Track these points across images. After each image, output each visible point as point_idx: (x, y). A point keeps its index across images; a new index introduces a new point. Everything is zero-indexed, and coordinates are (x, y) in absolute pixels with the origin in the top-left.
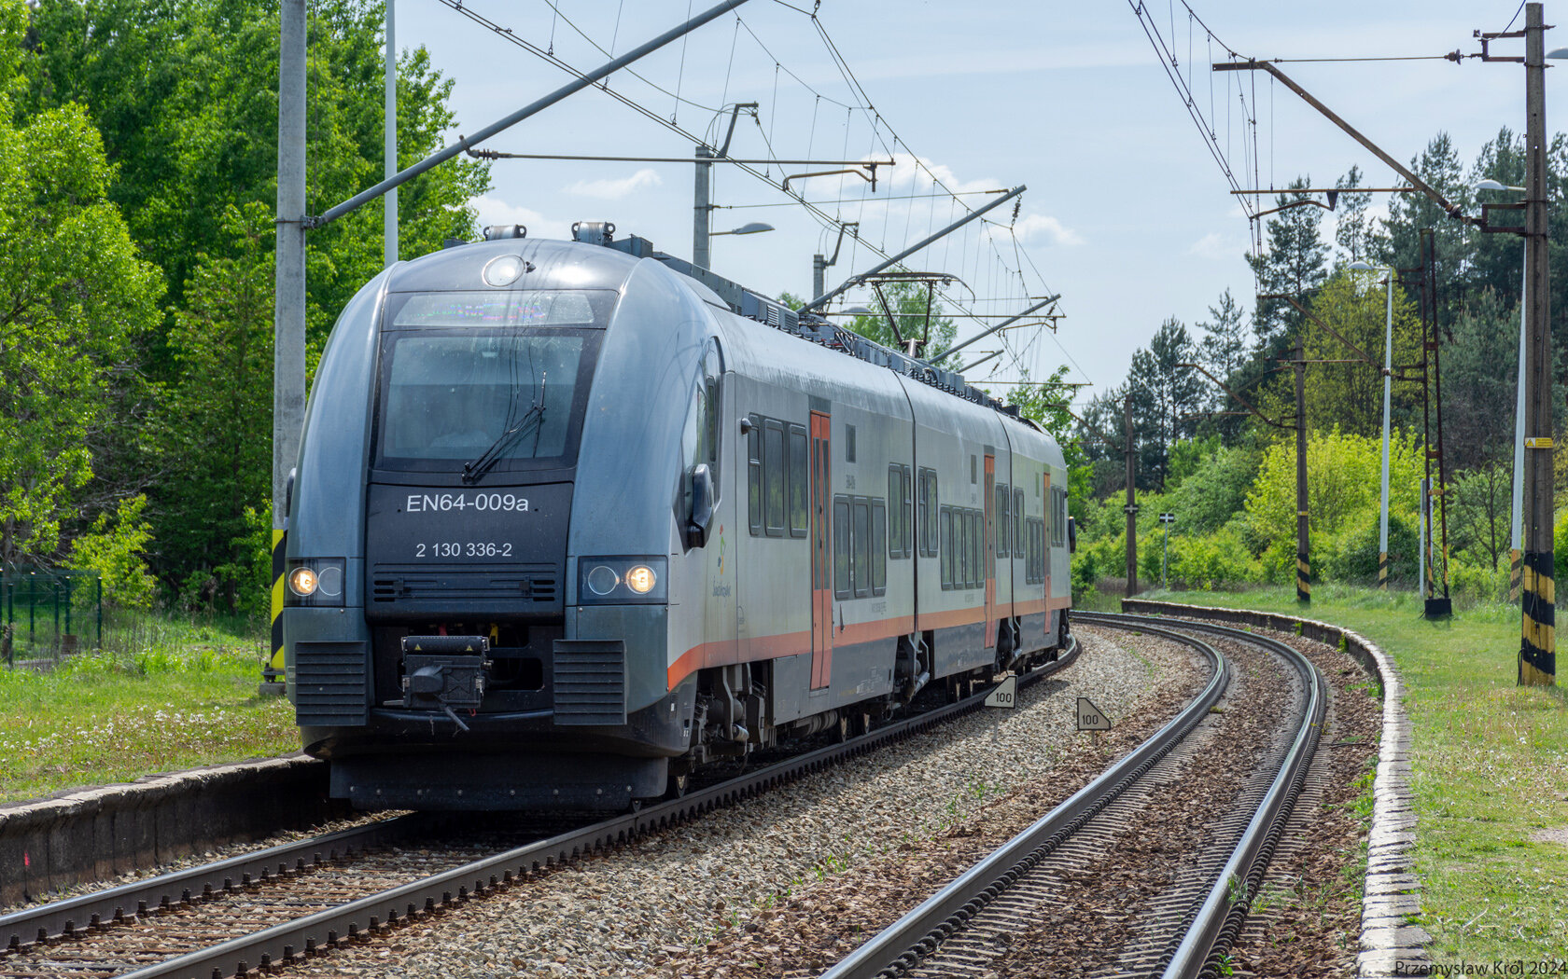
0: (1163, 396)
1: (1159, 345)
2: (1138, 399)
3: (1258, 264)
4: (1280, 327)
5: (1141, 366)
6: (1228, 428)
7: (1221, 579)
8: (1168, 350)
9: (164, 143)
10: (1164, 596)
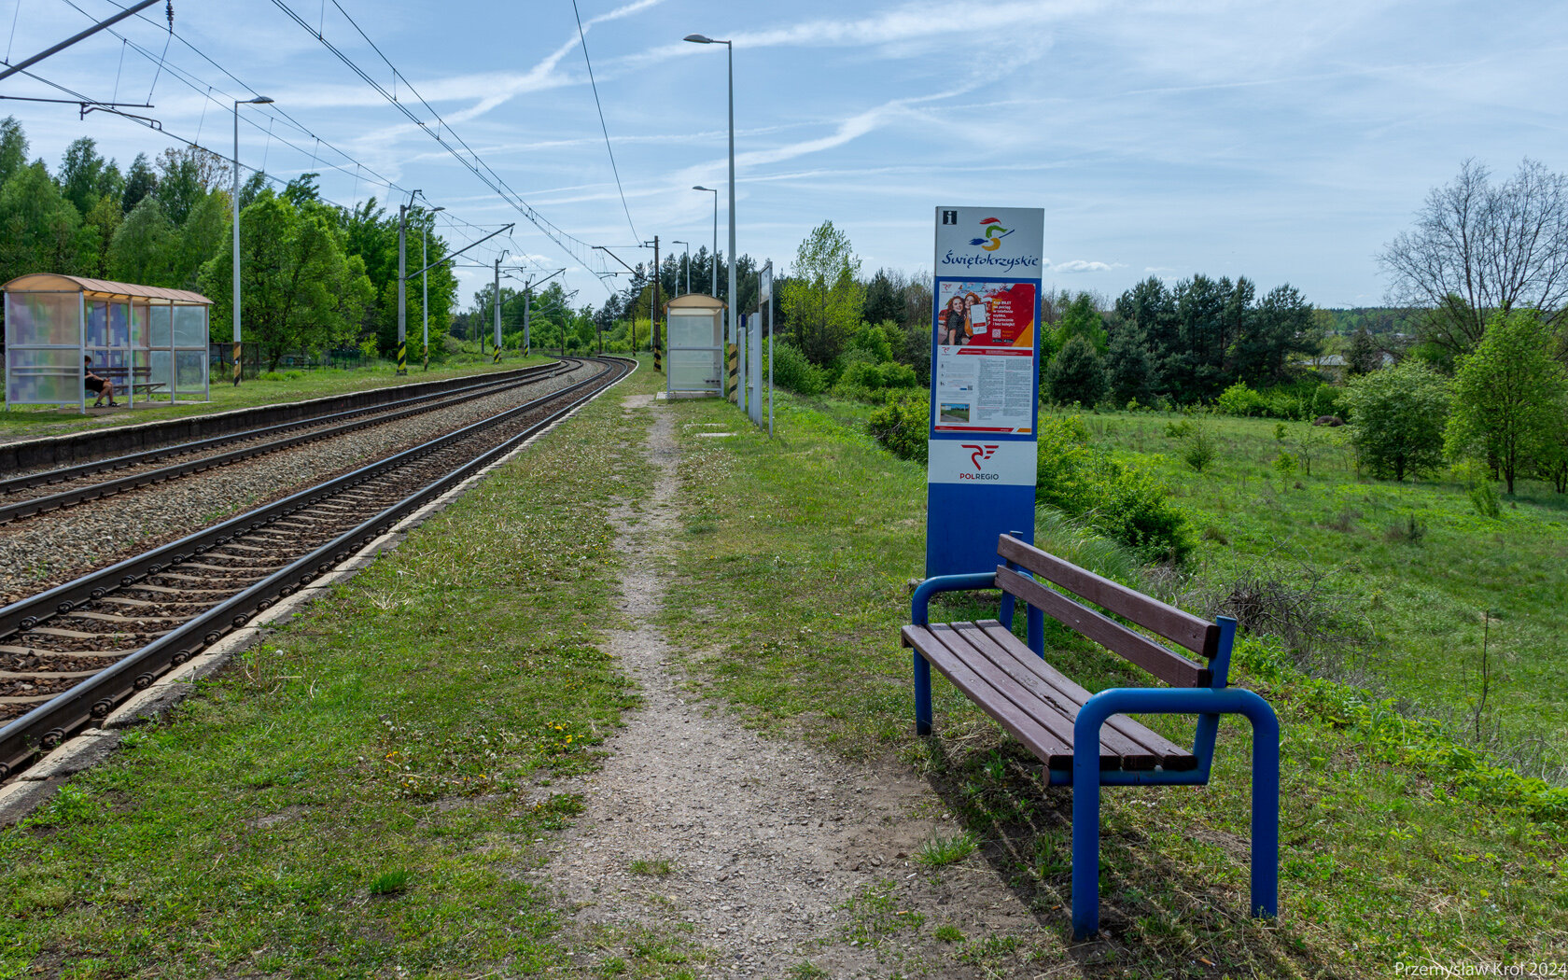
0: (612, 311)
1: (612, 299)
2: (607, 311)
3: (631, 281)
4: (637, 295)
5: (608, 303)
6: (625, 317)
7: (620, 350)
8: (614, 300)
9: (381, 255)
10: (607, 355)
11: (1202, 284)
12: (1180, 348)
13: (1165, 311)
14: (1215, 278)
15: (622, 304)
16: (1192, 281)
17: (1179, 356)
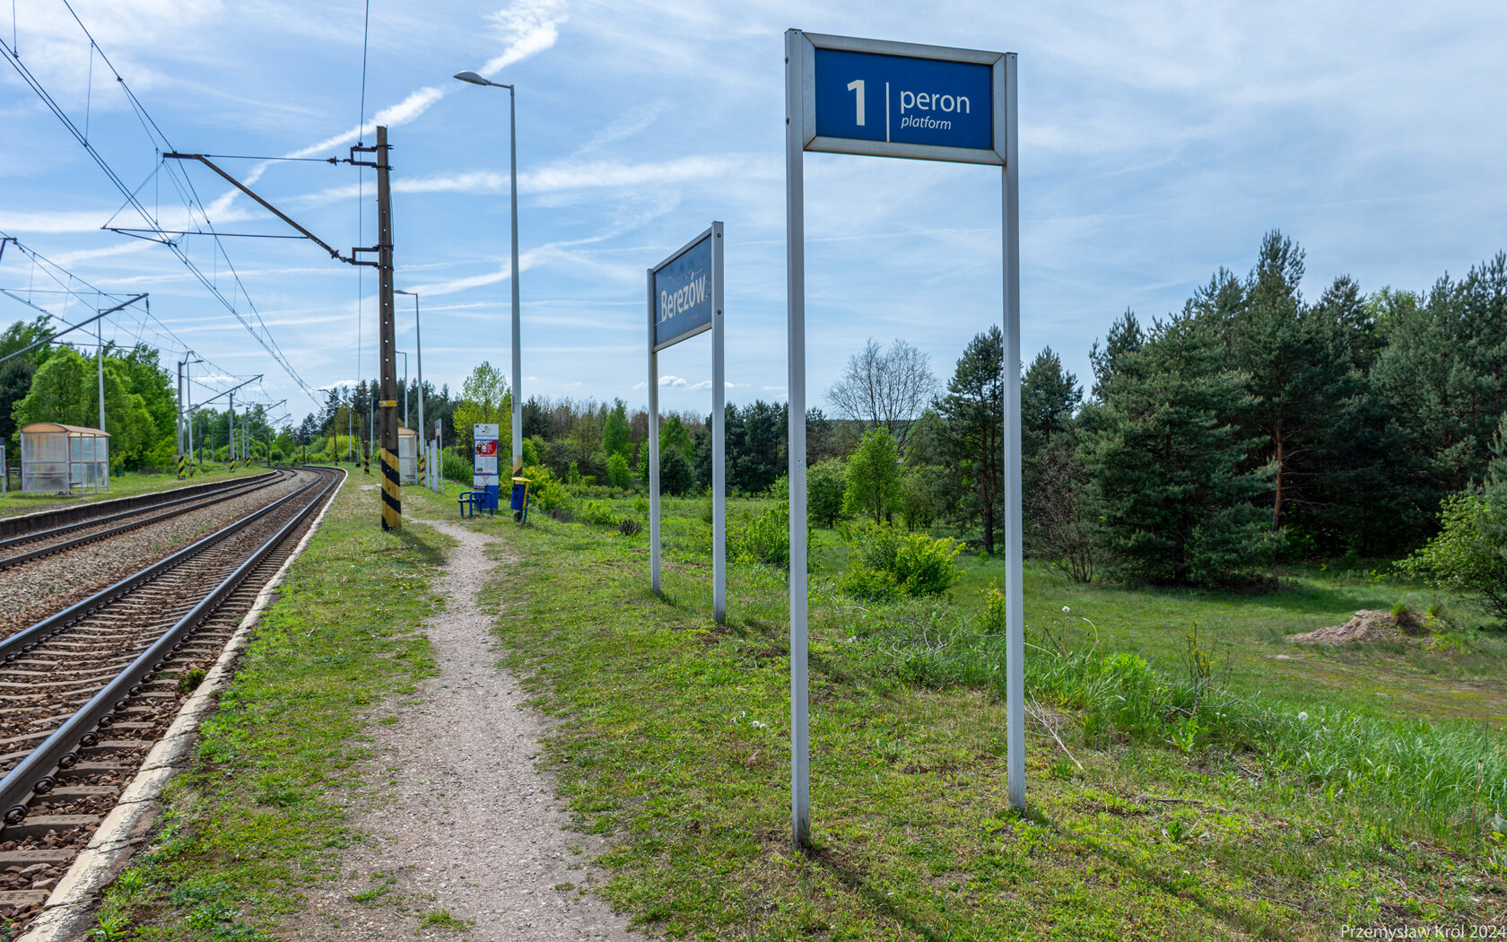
0: (309, 427)
1: (308, 418)
2: (304, 428)
4: (332, 415)
5: (305, 421)
6: (322, 433)
7: (321, 461)
8: (310, 419)
10: (311, 465)
11: (761, 407)
12: (747, 452)
13: (738, 426)
14: (769, 403)
15: (318, 422)
16: (755, 404)
17: (747, 458)
